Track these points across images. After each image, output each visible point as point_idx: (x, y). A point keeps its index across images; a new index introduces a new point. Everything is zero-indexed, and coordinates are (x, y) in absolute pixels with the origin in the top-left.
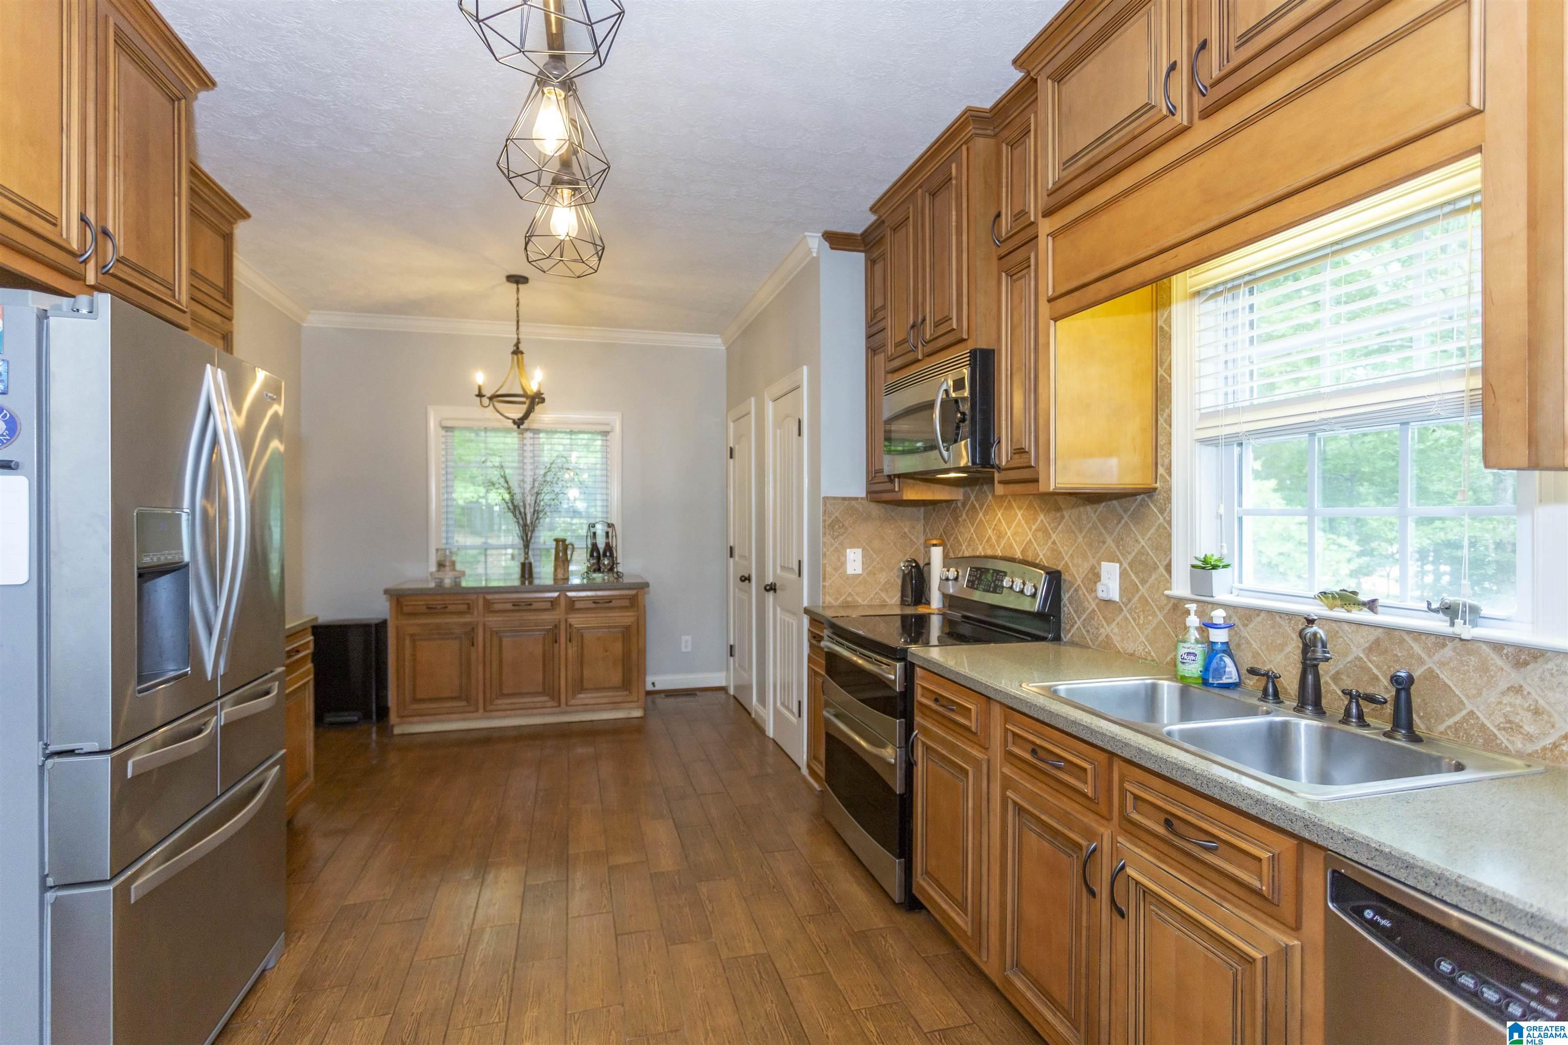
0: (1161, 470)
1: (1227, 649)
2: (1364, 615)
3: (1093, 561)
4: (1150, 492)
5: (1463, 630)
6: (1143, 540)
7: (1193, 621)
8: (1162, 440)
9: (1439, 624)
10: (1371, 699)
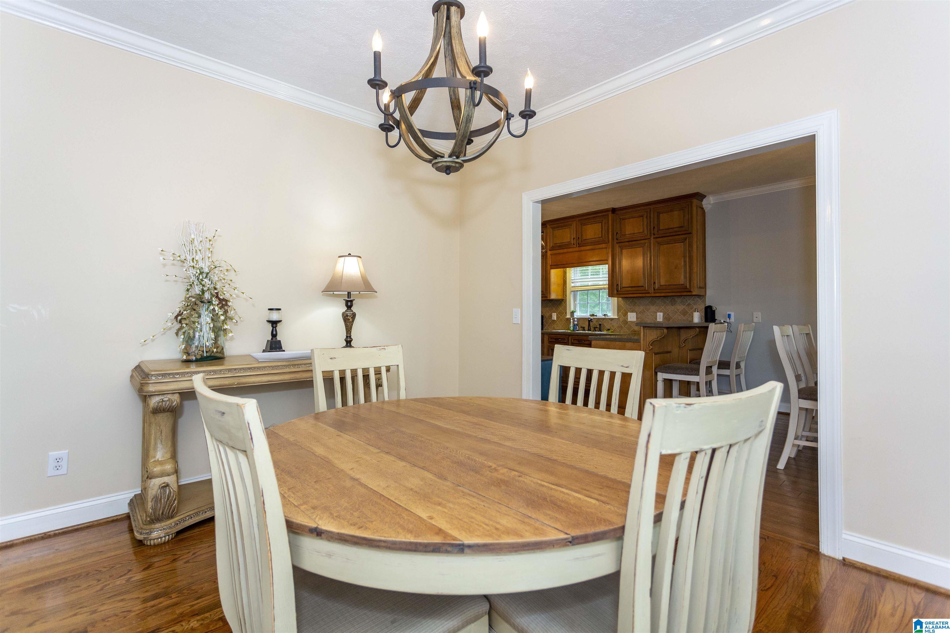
0: (564, 296)
1: (577, 325)
2: (595, 317)
3: (550, 313)
4: (562, 300)
5: (607, 317)
6: (561, 309)
7: (572, 321)
8: (565, 290)
9: (604, 317)
10: (597, 328)
